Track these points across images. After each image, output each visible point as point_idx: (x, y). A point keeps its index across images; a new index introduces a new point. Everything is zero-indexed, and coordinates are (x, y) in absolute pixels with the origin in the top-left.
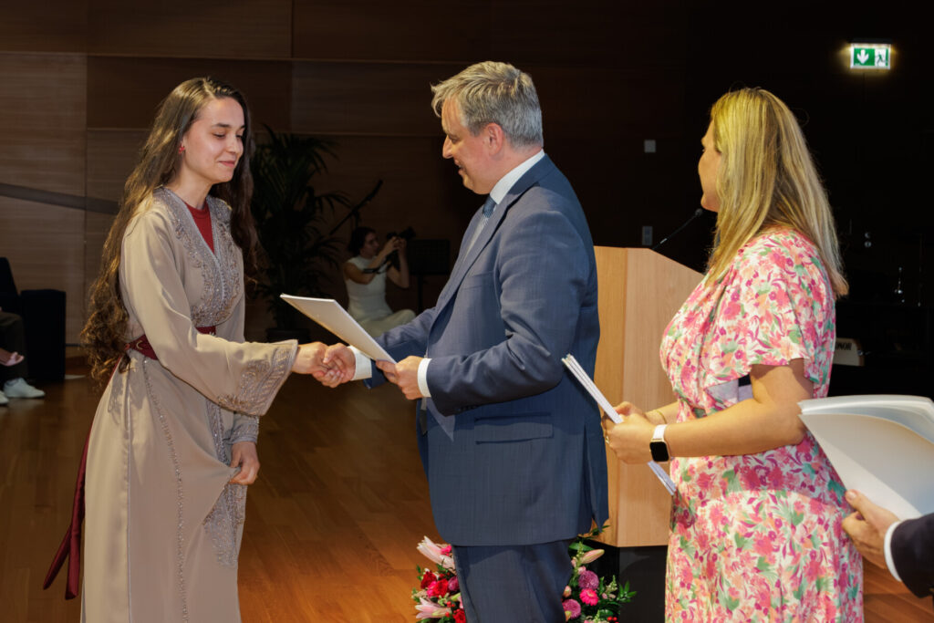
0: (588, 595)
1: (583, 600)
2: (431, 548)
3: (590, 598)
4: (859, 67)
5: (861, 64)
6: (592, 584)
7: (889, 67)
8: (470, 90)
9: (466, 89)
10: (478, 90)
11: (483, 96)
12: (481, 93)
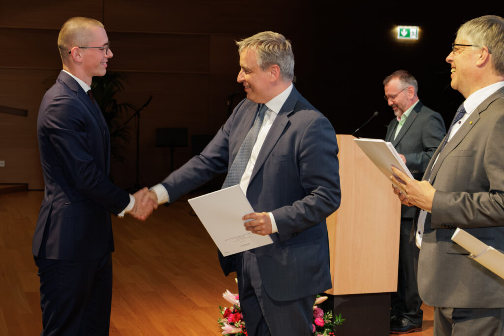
0: (319, 321)
1: (317, 324)
2: (230, 296)
3: (320, 322)
4: (402, 38)
5: (403, 37)
6: (321, 315)
7: (417, 38)
8: (265, 46)
9: (263, 46)
10: (269, 46)
11: (273, 49)
12: (271, 48)
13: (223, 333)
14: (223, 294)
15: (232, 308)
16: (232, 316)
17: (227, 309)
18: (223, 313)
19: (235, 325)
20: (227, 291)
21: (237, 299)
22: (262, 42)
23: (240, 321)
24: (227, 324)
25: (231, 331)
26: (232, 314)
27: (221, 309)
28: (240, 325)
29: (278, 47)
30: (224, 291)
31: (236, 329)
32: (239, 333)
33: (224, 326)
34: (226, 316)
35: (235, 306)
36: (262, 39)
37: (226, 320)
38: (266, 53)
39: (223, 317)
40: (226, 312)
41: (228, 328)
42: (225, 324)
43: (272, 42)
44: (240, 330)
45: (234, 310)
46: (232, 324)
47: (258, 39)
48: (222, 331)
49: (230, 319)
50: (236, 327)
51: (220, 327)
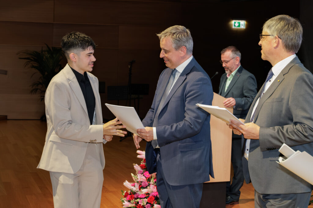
5: (236, 27)
7: (245, 28)
8: (176, 36)
9: (175, 35)
10: (179, 36)
11: (181, 37)
12: (180, 36)
13: (123, 207)
14: (124, 183)
15: (129, 192)
16: (129, 197)
17: (126, 192)
18: (124, 194)
19: (131, 202)
20: (126, 181)
21: (132, 186)
22: (174, 33)
23: (134, 199)
24: (126, 201)
25: (128, 205)
26: (129, 195)
27: (123, 192)
28: (134, 202)
29: (184, 36)
30: (124, 181)
31: (132, 204)
32: (133, 207)
33: (124, 202)
34: (125, 196)
35: (131, 190)
36: (174, 31)
37: (125, 199)
38: (178, 40)
39: (123, 196)
40: (125, 194)
41: (126, 203)
42: (125, 201)
43: (180, 32)
44: (134, 205)
45: (131, 192)
46: (129, 201)
47: (171, 32)
48: (123, 205)
49: (128, 198)
50: (132, 203)
51: (122, 203)
